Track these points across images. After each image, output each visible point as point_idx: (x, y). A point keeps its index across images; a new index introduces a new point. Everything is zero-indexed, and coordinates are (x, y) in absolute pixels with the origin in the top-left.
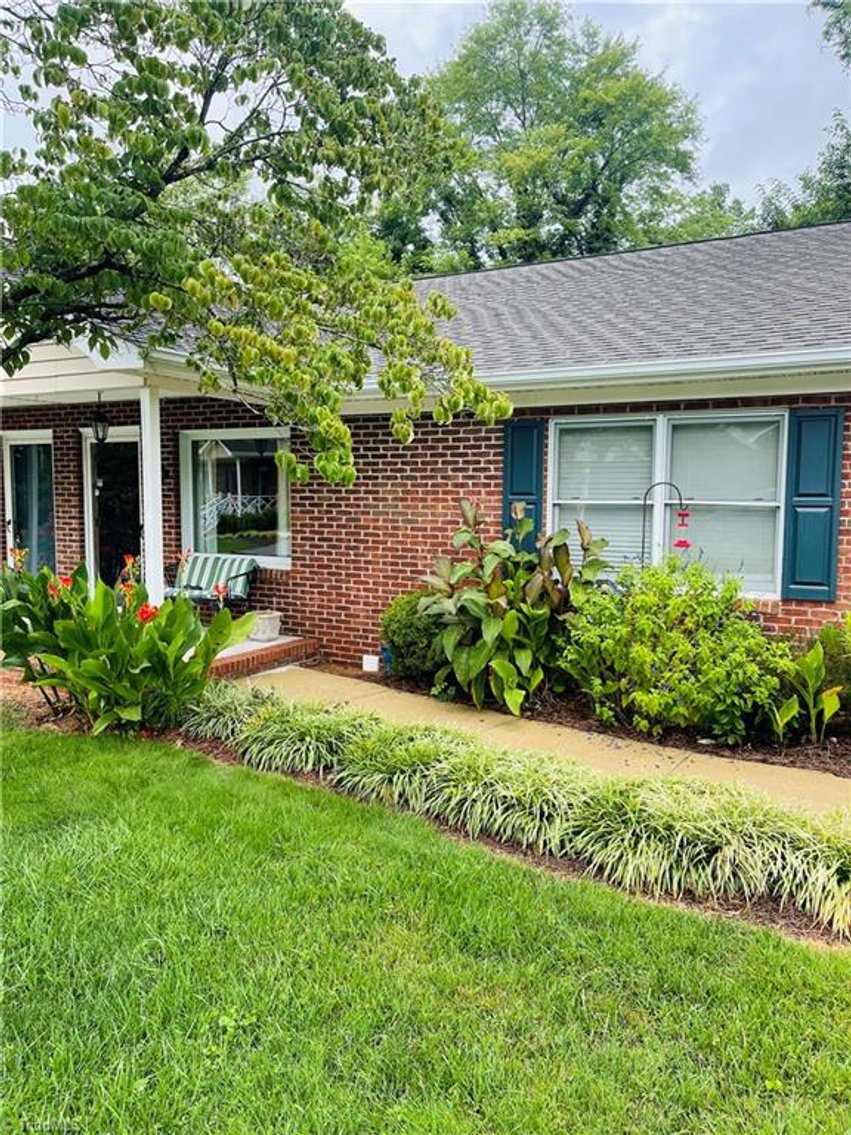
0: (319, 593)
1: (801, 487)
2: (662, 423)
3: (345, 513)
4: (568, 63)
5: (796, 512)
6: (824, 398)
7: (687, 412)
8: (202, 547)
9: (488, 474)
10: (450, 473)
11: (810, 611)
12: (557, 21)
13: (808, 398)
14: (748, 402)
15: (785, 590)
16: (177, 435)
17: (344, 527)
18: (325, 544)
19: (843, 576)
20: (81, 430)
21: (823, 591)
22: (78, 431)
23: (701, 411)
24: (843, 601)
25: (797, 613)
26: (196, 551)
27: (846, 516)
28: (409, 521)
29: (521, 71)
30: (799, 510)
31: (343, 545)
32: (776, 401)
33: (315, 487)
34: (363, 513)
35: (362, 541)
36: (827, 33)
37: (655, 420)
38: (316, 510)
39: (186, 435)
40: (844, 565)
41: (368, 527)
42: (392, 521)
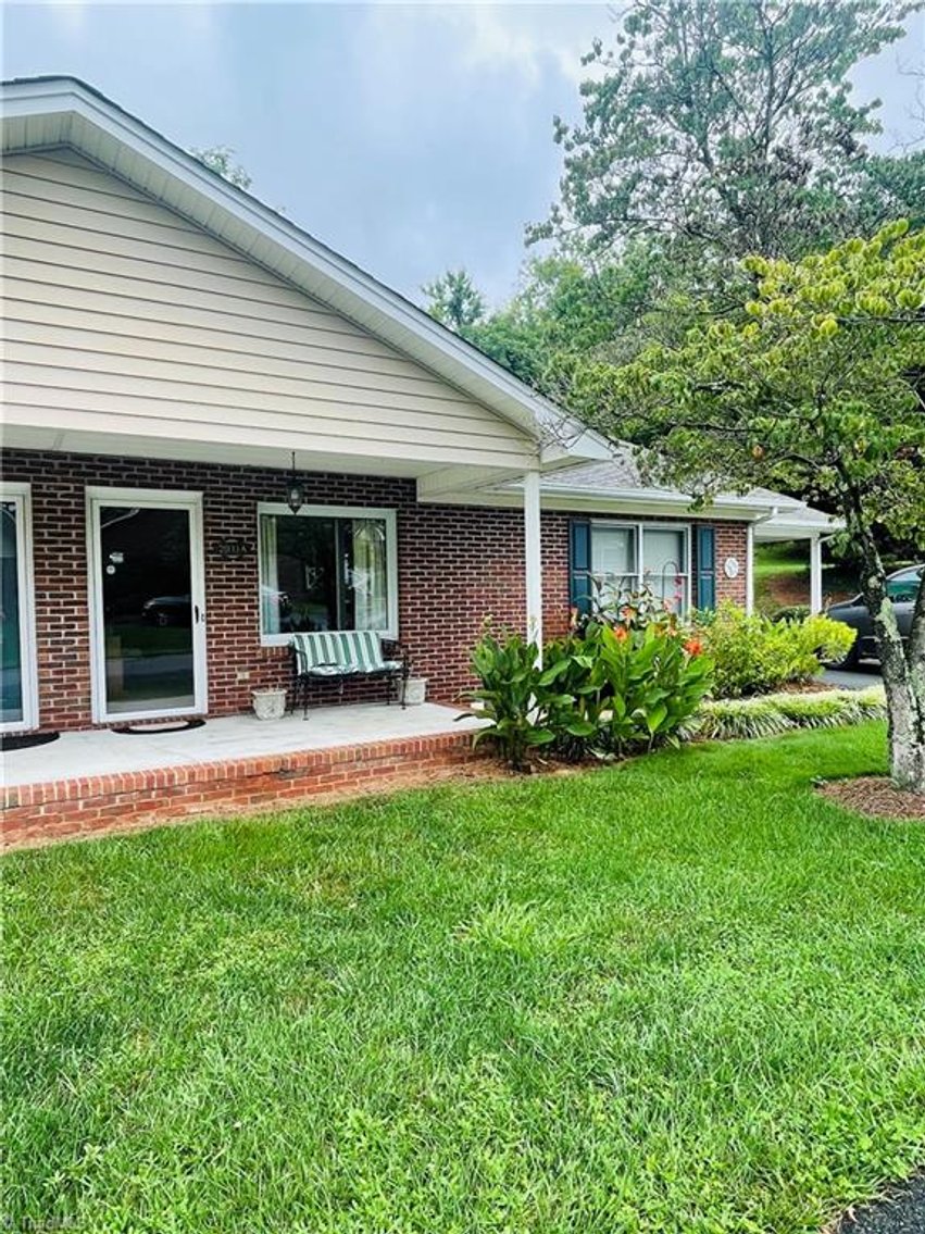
0: (431, 657)
1: (702, 565)
2: (641, 527)
3: (452, 586)
5: (701, 579)
6: (707, 520)
13: (702, 520)
17: (452, 597)
18: (435, 613)
27: (717, 580)
28: (505, 591)
30: (702, 577)
31: (452, 612)
33: (426, 564)
34: (468, 585)
35: (468, 609)
38: (426, 583)
41: (472, 597)
42: (492, 591)
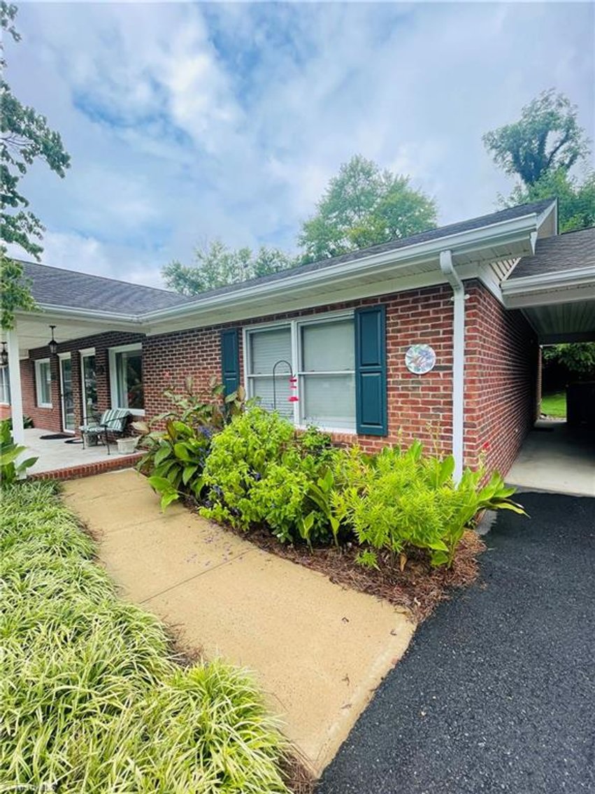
1: (363, 360)
2: (294, 325)
3: (162, 386)
4: (379, 192)
5: (361, 377)
6: (374, 300)
7: (304, 317)
8: (122, 406)
9: (216, 361)
10: (201, 362)
11: (374, 442)
12: (372, 172)
13: (365, 301)
14: (333, 307)
15: (359, 429)
16: (107, 350)
18: (156, 403)
19: (391, 418)
20: (80, 351)
21: (380, 429)
22: (77, 352)
23: (310, 316)
24: (392, 436)
25: (367, 444)
26: (119, 406)
27: (391, 378)
29: (357, 196)
30: (364, 375)
31: (162, 403)
32: (347, 305)
33: (151, 373)
36: (495, 159)
37: (290, 324)
38: (152, 385)
39: (112, 351)
40: (392, 411)
